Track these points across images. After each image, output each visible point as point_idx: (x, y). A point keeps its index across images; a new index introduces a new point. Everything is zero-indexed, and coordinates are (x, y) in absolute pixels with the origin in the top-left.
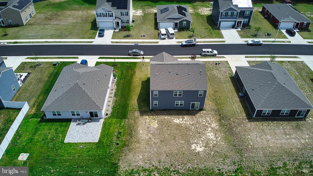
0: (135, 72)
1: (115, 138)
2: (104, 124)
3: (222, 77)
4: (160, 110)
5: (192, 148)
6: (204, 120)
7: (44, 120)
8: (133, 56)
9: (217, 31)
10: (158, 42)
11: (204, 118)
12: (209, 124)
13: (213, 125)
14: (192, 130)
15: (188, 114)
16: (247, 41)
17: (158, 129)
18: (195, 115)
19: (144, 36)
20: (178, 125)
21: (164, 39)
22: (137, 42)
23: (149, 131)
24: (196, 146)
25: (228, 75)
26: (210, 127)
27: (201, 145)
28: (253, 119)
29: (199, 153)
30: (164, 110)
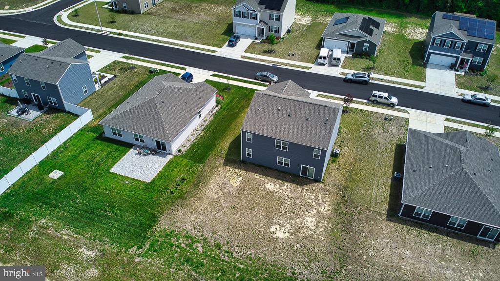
0: (249, 104)
1: (174, 184)
2: (171, 162)
3: (382, 141)
4: (254, 164)
5: (270, 230)
6: (313, 197)
7: (102, 138)
8: (261, 81)
9: (418, 68)
10: (309, 68)
11: (314, 194)
12: (318, 204)
13: (323, 207)
14: (286, 205)
15: (294, 181)
16: (463, 95)
17: (237, 189)
18: (303, 186)
19: (293, 55)
20: (269, 192)
21: (322, 64)
22: (278, 63)
23: (222, 188)
24: (278, 229)
25: (396, 140)
26: (317, 209)
27: (287, 230)
28: (396, 218)
29: (277, 239)
30: (260, 166)
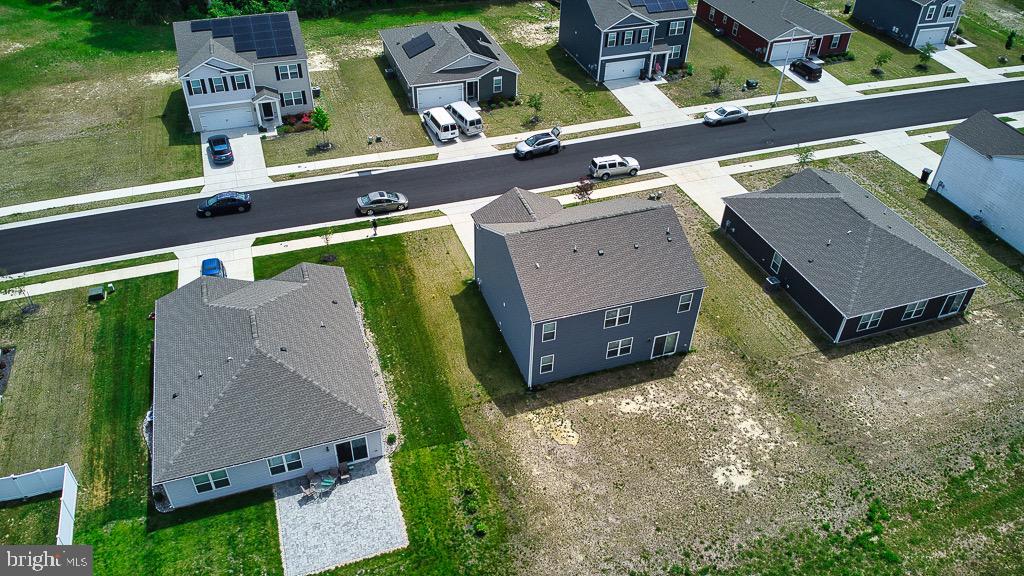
0: (410, 271)
1: (460, 515)
2: (400, 475)
4: (559, 382)
5: (719, 484)
6: (708, 385)
7: (161, 516)
8: (375, 214)
9: (600, 95)
10: (435, 157)
11: (704, 379)
12: (726, 392)
13: (739, 394)
14: (690, 424)
15: (652, 375)
16: (702, 115)
17: (585, 447)
18: (673, 375)
19: (378, 140)
20: (641, 419)
21: (451, 141)
22: (365, 165)
23: (561, 462)
24: (728, 473)
25: (700, 227)
26: (735, 401)
27: (739, 466)
28: (835, 350)
29: (744, 491)
30: (572, 379)
